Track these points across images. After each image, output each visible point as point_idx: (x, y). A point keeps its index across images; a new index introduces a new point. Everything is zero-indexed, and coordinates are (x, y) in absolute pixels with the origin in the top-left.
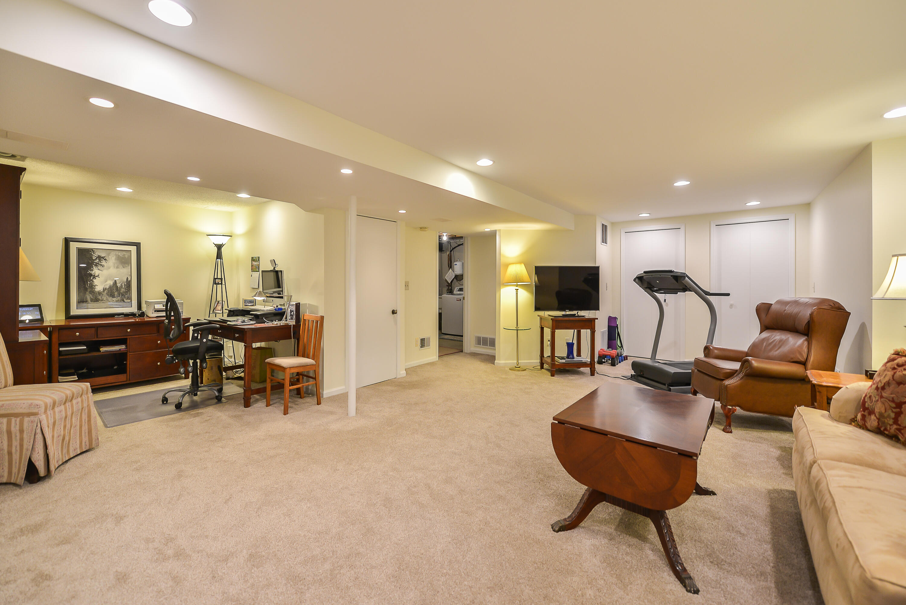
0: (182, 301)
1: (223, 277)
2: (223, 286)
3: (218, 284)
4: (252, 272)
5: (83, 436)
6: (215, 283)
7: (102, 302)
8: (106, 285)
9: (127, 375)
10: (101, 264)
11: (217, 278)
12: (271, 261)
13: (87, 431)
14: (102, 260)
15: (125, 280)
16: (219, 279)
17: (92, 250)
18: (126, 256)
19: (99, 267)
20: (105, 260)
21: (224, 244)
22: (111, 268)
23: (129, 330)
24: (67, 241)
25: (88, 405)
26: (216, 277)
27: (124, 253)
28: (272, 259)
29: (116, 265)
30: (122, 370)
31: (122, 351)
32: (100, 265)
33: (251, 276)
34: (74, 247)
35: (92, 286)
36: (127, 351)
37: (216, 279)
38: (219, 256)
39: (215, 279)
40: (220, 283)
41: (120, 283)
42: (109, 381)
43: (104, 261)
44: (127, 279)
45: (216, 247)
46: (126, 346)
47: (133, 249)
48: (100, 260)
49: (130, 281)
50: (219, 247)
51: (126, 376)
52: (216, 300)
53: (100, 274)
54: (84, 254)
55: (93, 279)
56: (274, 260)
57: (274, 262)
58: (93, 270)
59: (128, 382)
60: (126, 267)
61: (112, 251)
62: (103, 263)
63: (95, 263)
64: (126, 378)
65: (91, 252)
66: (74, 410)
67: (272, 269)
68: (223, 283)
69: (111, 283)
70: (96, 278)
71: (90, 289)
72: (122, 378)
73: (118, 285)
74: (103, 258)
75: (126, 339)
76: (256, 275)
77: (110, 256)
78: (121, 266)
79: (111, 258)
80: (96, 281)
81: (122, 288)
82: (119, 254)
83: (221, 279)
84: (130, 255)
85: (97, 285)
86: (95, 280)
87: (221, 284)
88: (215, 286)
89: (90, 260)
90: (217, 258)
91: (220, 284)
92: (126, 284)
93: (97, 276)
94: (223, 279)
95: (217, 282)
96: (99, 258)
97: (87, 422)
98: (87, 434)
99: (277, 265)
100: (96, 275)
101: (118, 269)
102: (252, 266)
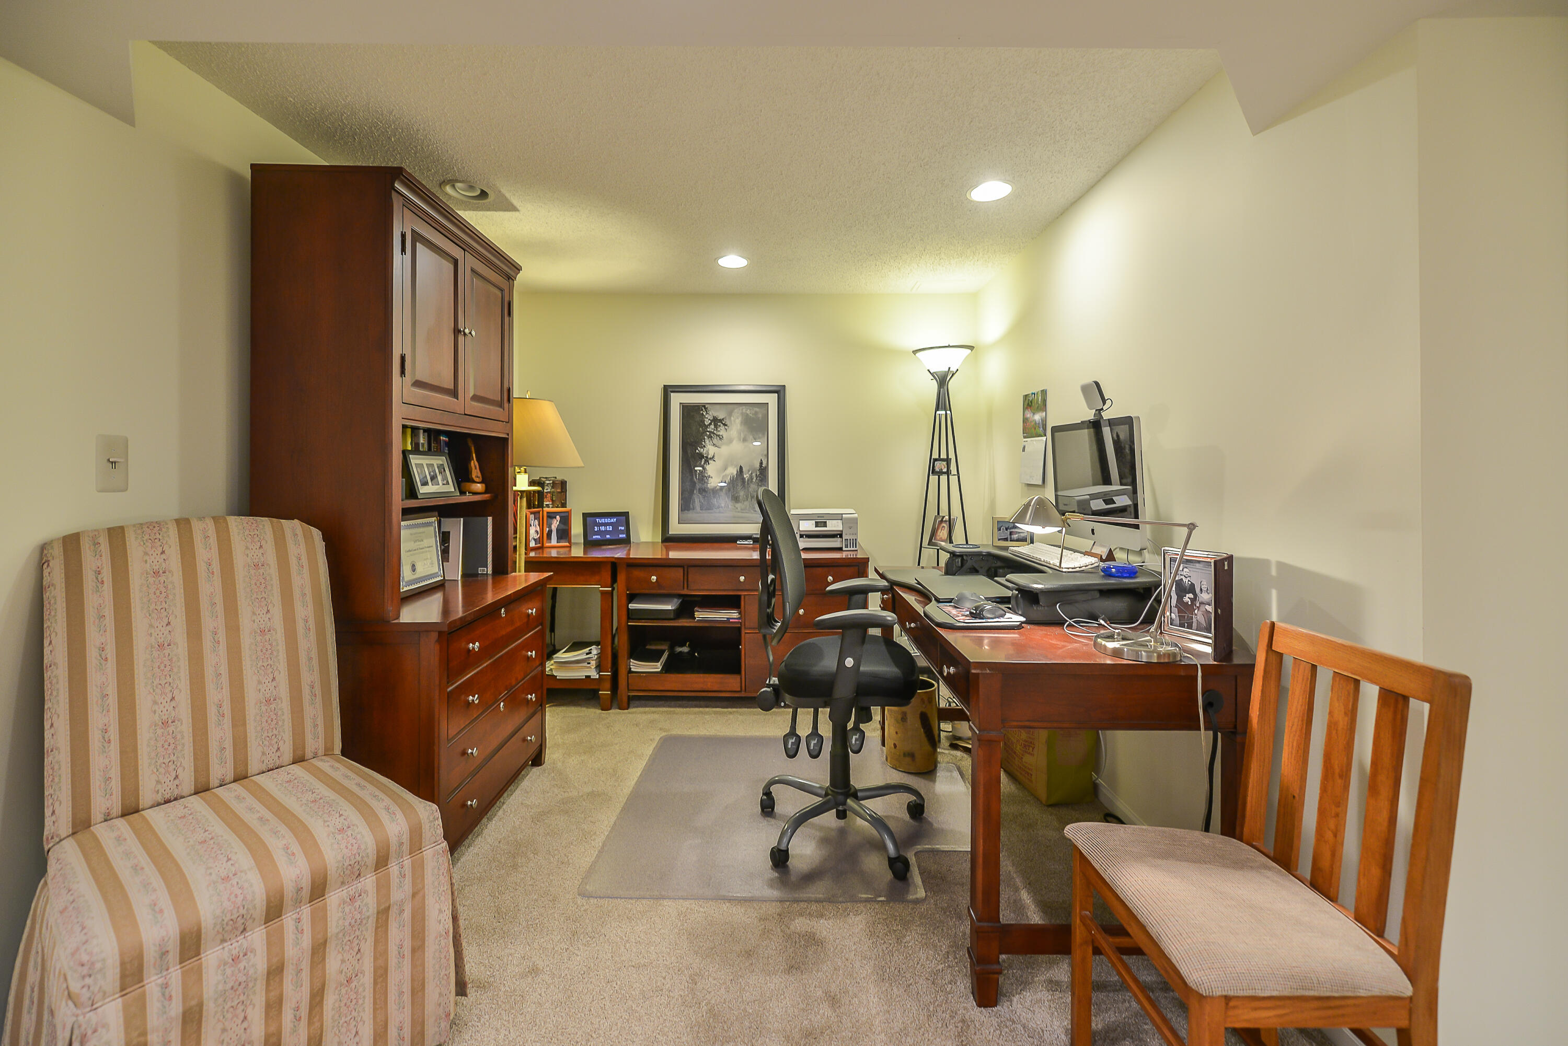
0: (856, 515)
1: (951, 455)
2: (954, 479)
3: (941, 473)
4: (1025, 437)
5: (392, 1006)
6: (934, 472)
7: (718, 511)
8: (726, 475)
9: (741, 679)
10: (718, 433)
11: (939, 459)
12: (1085, 389)
13: (407, 988)
14: (720, 426)
15: (758, 466)
16: (943, 460)
17: (704, 406)
18: (760, 416)
19: (715, 441)
20: (725, 425)
21: (953, 369)
22: (735, 442)
23: (742, 578)
24: (668, 391)
25: (414, 895)
26: (935, 456)
27: (757, 409)
28: (1089, 380)
29: (742, 436)
30: (733, 667)
31: (732, 622)
32: (717, 435)
33: (1024, 450)
34: (677, 400)
35: (703, 477)
36: (741, 623)
37: (935, 460)
38: (943, 402)
39: (933, 461)
40: (945, 470)
41: (749, 471)
42: (709, 686)
43: (722, 427)
44: (761, 463)
45: (934, 380)
46: (740, 613)
47: (772, 399)
48: (716, 426)
49: (766, 468)
50: (943, 380)
51: (739, 680)
52: (938, 514)
53: (715, 455)
54: (691, 413)
55: (704, 464)
56: (1097, 384)
57: (1095, 391)
58: (705, 447)
59: (743, 694)
60: (759, 438)
61: (735, 406)
62: (722, 431)
63: (708, 432)
64: (739, 685)
65: (702, 410)
66: (333, 927)
67: (1090, 415)
68: (954, 471)
69: (733, 471)
70: (710, 462)
71: (700, 485)
72: (730, 682)
73: (745, 476)
74: (721, 421)
75: (739, 597)
76: (1038, 444)
77: (732, 418)
78: (751, 437)
79: (735, 421)
80: (711, 469)
81: (752, 482)
82: (748, 412)
83: (948, 460)
84: (765, 412)
85: (711, 475)
86: (707, 467)
87: (948, 473)
88: (934, 478)
89: (701, 426)
90: (937, 409)
91: (944, 473)
92: (758, 473)
93: (711, 459)
94: (953, 461)
95: (937, 469)
96: (716, 421)
97: (407, 951)
98: (407, 998)
99: (1108, 403)
100: (709, 457)
101: (746, 444)
102: (1025, 420)
